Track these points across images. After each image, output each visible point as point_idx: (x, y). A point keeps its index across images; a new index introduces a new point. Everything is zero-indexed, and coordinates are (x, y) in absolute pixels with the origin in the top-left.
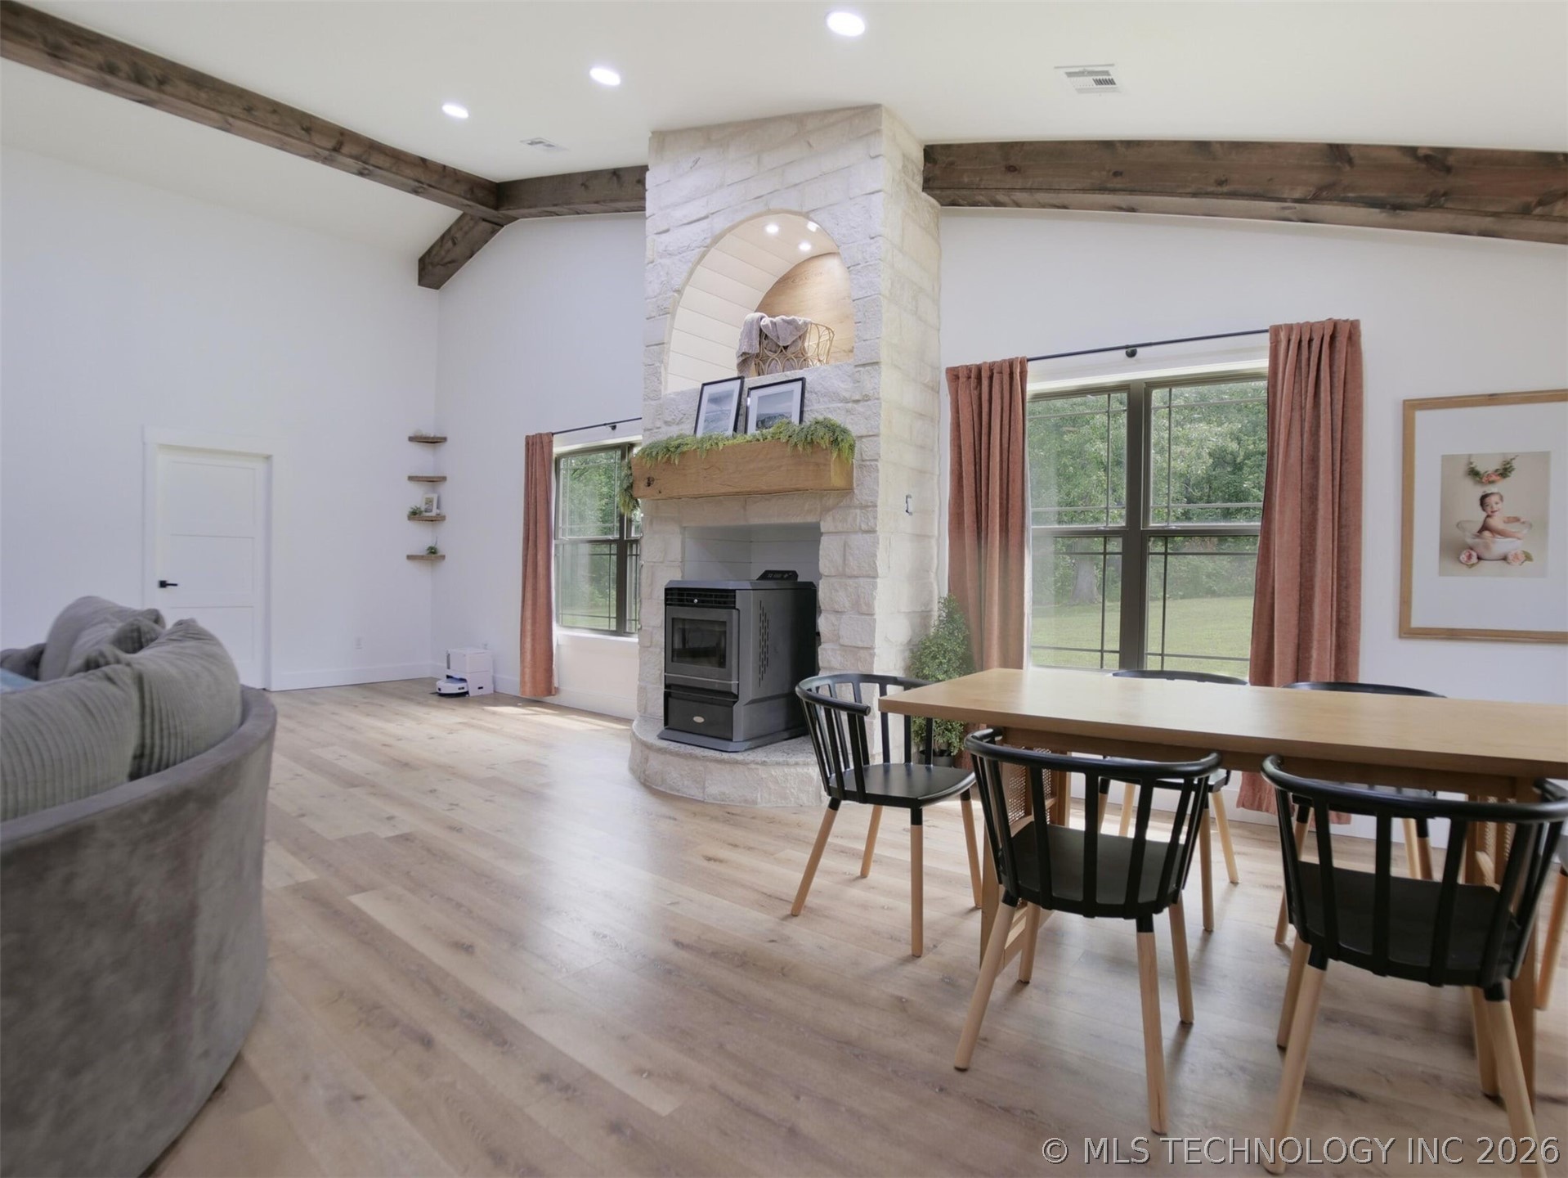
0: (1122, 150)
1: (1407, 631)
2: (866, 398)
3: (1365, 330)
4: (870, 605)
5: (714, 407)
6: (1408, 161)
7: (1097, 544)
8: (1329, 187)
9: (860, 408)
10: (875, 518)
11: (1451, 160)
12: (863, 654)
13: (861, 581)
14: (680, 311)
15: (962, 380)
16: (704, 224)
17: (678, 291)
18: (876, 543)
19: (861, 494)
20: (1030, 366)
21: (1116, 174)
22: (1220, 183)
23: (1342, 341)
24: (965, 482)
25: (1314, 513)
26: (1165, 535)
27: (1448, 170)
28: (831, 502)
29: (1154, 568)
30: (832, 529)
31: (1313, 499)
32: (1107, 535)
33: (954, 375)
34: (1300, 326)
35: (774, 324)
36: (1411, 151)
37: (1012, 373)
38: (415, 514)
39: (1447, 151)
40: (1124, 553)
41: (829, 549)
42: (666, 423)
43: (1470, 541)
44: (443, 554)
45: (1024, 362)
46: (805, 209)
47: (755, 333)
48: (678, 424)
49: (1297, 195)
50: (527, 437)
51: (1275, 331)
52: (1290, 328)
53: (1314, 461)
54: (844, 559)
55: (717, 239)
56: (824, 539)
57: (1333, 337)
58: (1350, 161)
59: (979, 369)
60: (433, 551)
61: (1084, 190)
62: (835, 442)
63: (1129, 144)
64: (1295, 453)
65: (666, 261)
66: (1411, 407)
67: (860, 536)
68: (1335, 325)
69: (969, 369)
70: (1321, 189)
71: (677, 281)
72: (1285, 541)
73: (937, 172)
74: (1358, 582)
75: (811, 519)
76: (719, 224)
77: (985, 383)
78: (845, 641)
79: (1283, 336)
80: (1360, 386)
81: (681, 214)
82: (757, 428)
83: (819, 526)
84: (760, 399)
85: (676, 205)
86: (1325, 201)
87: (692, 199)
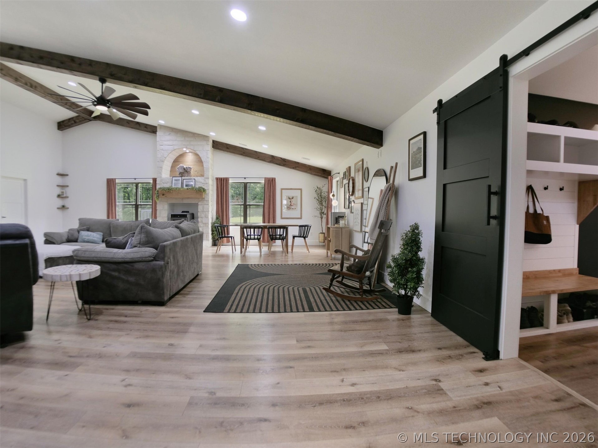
0: (244, 149)
1: (282, 218)
2: (207, 184)
3: (276, 179)
4: (208, 216)
5: (175, 181)
6: (280, 159)
7: (239, 206)
8: (272, 161)
9: (205, 185)
10: (209, 203)
11: (286, 160)
12: (207, 224)
13: (206, 212)
14: (165, 161)
15: (219, 180)
16: (172, 146)
17: (165, 158)
18: (209, 206)
19: (206, 199)
20: (230, 179)
21: (244, 153)
22: (258, 157)
23: (273, 181)
24: (219, 196)
25: (270, 203)
26: (250, 205)
27: (285, 162)
28: (201, 200)
29: (248, 210)
30: (201, 204)
31: (270, 201)
32: (241, 205)
33: (217, 179)
34: (268, 178)
35: (186, 167)
36: (281, 158)
37: (227, 180)
38: (59, 196)
39: (285, 159)
40: (244, 208)
41: (200, 208)
42: (163, 183)
43: (289, 206)
44: (68, 207)
45: (229, 178)
46: (195, 150)
47: (183, 169)
48: (166, 183)
49: (268, 161)
51: (265, 178)
52: (267, 178)
53: (270, 196)
54: (203, 209)
55: (174, 150)
56: (199, 206)
57: (272, 180)
58: (274, 158)
59: (222, 178)
60: (63, 206)
62: (204, 191)
63: (246, 149)
64: (268, 195)
65: (162, 151)
66: (282, 189)
67: (206, 205)
68: (273, 178)
69: (220, 178)
70: (271, 161)
71: (165, 156)
72: (266, 206)
73: (215, 145)
74: (276, 212)
75: (197, 202)
76: (176, 147)
77: (223, 181)
78: (204, 222)
79: (266, 179)
80: (276, 187)
81: (166, 143)
82: (186, 186)
83: (198, 203)
84: (186, 181)
85: (165, 141)
86: (271, 162)
87: (169, 141)
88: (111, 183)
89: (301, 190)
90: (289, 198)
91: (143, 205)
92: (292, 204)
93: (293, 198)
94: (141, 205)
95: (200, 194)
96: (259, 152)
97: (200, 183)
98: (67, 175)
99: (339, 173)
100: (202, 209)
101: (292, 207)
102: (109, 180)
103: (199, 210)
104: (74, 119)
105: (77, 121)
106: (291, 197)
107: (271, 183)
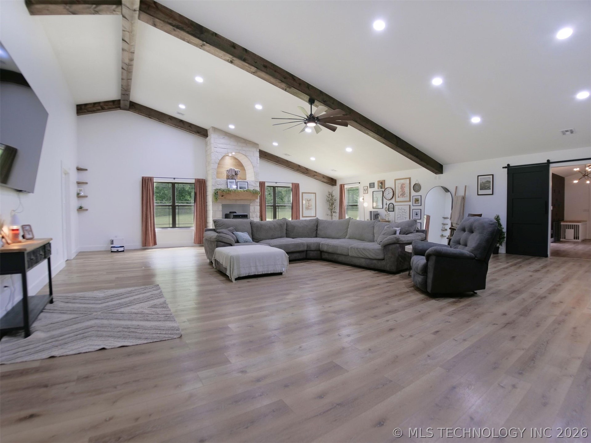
1: (303, 217)
2: (257, 186)
3: (300, 184)
5: (230, 184)
8: (299, 169)
9: (256, 188)
11: (308, 170)
13: (257, 213)
18: (259, 207)
19: (257, 201)
21: (278, 161)
23: (298, 186)
26: (278, 206)
27: (308, 171)
28: (252, 201)
29: (277, 210)
30: (252, 205)
32: (271, 206)
36: (305, 168)
38: (78, 195)
39: (308, 169)
44: (87, 209)
45: (265, 182)
46: (246, 155)
48: (221, 185)
49: (296, 169)
50: (143, 178)
51: (292, 183)
52: (294, 183)
53: (296, 198)
58: (300, 167)
60: (80, 208)
61: (275, 162)
63: (280, 158)
65: (217, 153)
67: (256, 206)
68: (298, 184)
69: (261, 182)
71: (219, 158)
72: (294, 207)
74: (300, 212)
80: (299, 191)
81: (220, 146)
82: (240, 189)
83: (250, 205)
84: (240, 184)
85: (219, 144)
86: (298, 171)
87: (223, 144)
88: (146, 182)
89: (315, 193)
90: (308, 200)
91: (181, 207)
92: (309, 205)
93: (310, 200)
94: (178, 206)
95: (256, 196)
96: (289, 161)
97: (252, 186)
98: (86, 170)
99: (359, 183)
100: (253, 210)
101: (310, 208)
102: (144, 178)
103: (251, 211)
104: (101, 104)
105: (106, 107)
106: (309, 200)
107: (296, 187)
